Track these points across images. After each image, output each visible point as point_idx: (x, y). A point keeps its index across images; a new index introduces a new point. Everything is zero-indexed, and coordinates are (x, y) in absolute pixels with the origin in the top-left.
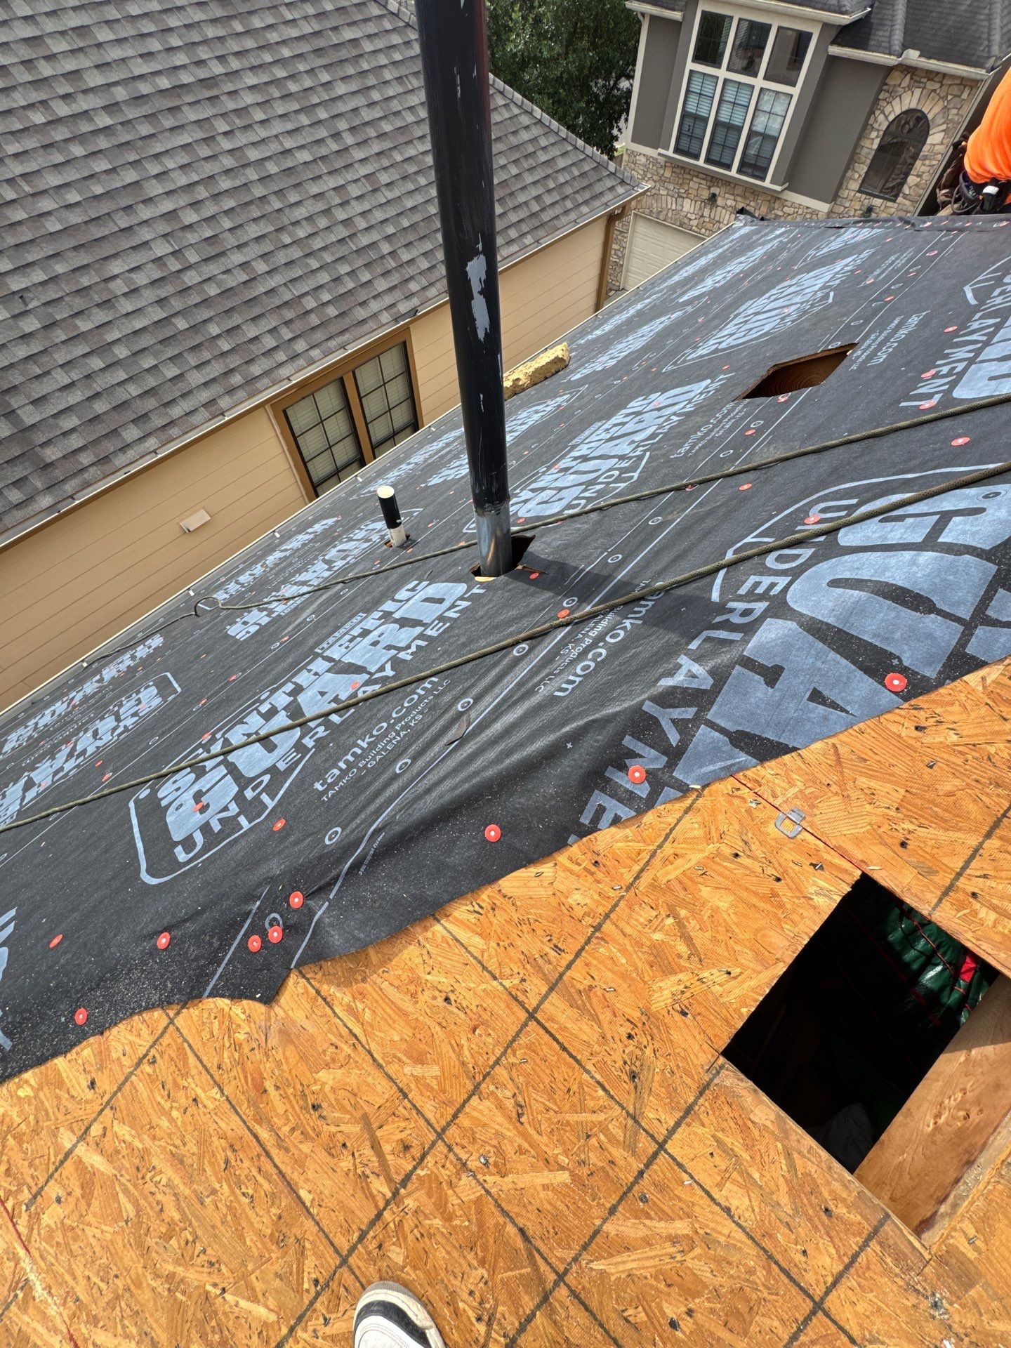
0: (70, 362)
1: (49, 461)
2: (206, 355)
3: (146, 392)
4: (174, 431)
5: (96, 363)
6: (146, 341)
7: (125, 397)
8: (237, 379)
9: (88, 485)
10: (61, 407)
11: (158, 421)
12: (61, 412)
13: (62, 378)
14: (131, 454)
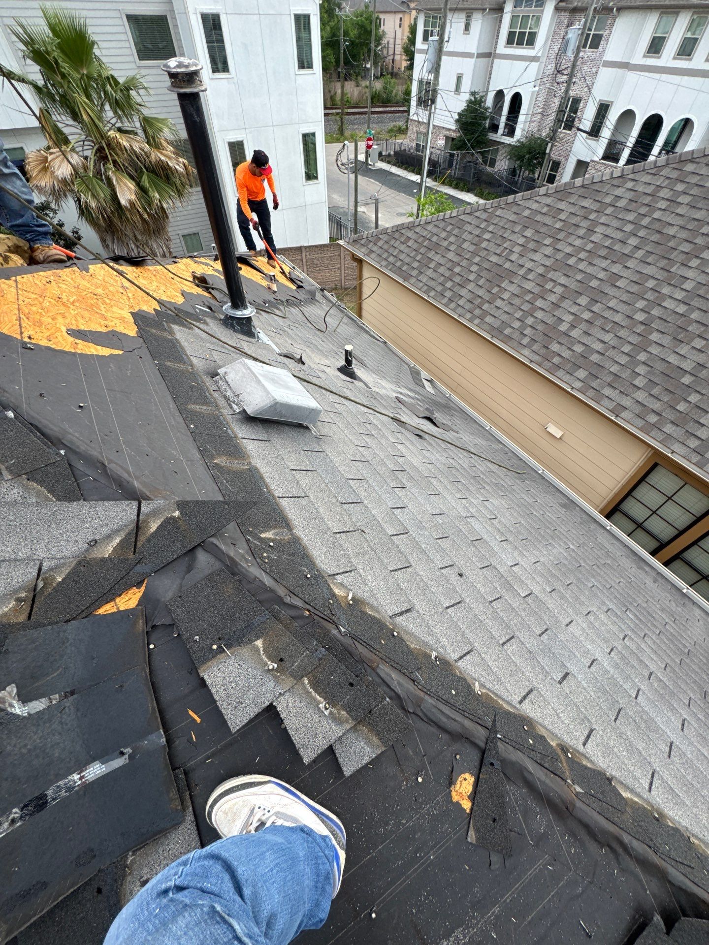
0: (621, 338)
1: (550, 347)
2: (666, 398)
3: (616, 375)
4: (591, 393)
5: (627, 348)
6: (659, 366)
7: (607, 365)
8: (653, 419)
9: (539, 365)
10: (586, 343)
11: (595, 384)
12: (583, 344)
13: (607, 337)
14: (567, 378)
